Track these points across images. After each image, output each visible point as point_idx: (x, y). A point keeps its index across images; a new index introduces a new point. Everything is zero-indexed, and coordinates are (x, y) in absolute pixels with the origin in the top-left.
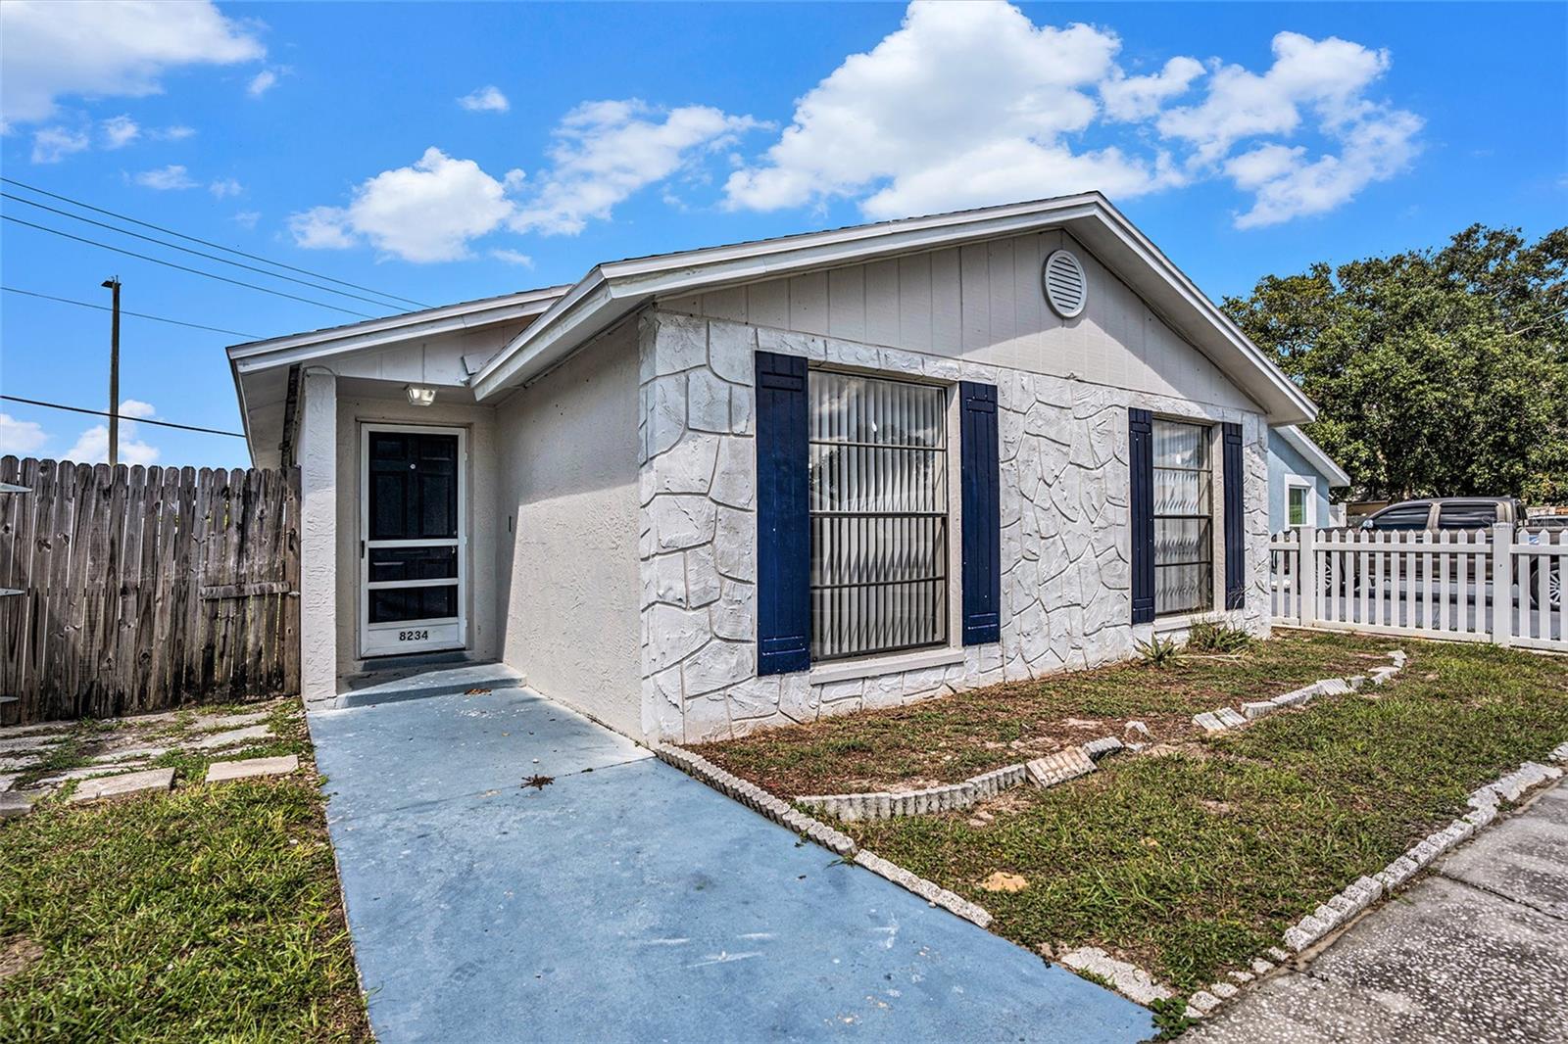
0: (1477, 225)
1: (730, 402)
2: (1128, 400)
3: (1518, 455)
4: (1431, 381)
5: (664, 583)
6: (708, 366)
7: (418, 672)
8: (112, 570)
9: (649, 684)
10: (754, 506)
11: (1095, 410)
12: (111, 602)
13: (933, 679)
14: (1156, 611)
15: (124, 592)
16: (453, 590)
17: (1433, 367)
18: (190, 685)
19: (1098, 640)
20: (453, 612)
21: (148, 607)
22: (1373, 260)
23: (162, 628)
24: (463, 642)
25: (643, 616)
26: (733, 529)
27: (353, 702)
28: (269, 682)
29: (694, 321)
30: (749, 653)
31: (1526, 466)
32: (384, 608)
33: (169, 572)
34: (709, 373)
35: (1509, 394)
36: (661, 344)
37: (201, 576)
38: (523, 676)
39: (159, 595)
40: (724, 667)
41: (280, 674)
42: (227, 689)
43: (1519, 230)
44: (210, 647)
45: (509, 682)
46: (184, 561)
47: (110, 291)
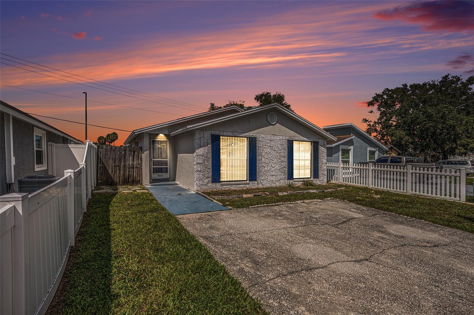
0: (449, 74)
1: (207, 142)
2: (287, 138)
3: (455, 142)
4: (429, 120)
5: (197, 168)
6: (204, 137)
7: (161, 182)
8: (115, 163)
9: (195, 183)
10: (211, 157)
11: (279, 140)
12: (115, 168)
13: (243, 186)
14: (294, 178)
15: (117, 166)
16: (167, 168)
17: (429, 117)
18: (126, 182)
19: (279, 182)
20: (167, 172)
21: (120, 168)
22: (418, 84)
23: (122, 172)
24: (169, 177)
25: (195, 173)
26: (208, 161)
27: (152, 185)
28: (138, 182)
29: (201, 131)
30: (210, 179)
31: (457, 145)
32: (156, 171)
33: (123, 164)
34: (204, 138)
35: (451, 124)
36: (197, 134)
37: (127, 164)
38: (179, 183)
39: (121, 167)
40: (206, 181)
41: (139, 181)
42: (132, 182)
43: (461, 76)
44: (129, 176)
45: (177, 184)
46: (125, 161)
47: (85, 94)
